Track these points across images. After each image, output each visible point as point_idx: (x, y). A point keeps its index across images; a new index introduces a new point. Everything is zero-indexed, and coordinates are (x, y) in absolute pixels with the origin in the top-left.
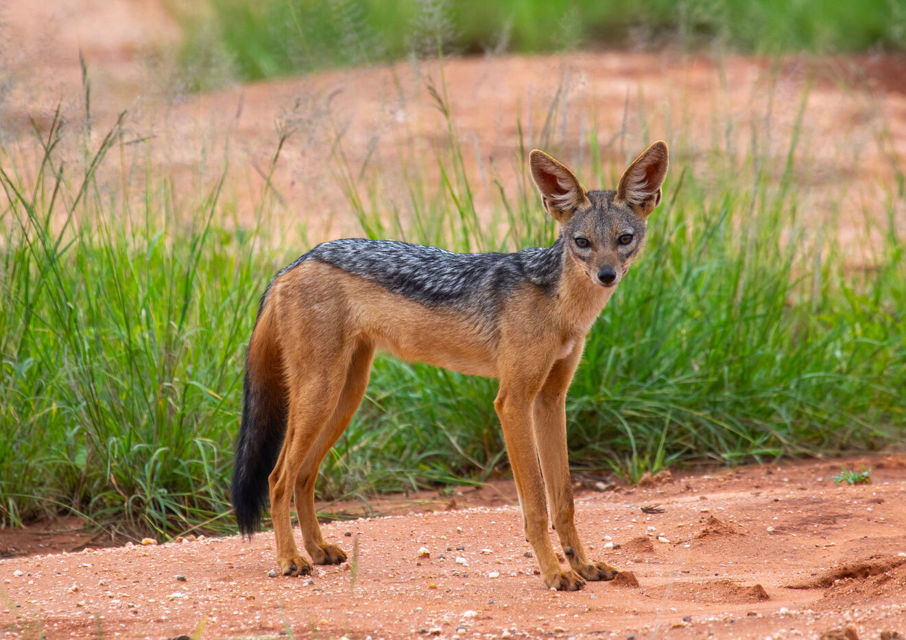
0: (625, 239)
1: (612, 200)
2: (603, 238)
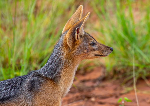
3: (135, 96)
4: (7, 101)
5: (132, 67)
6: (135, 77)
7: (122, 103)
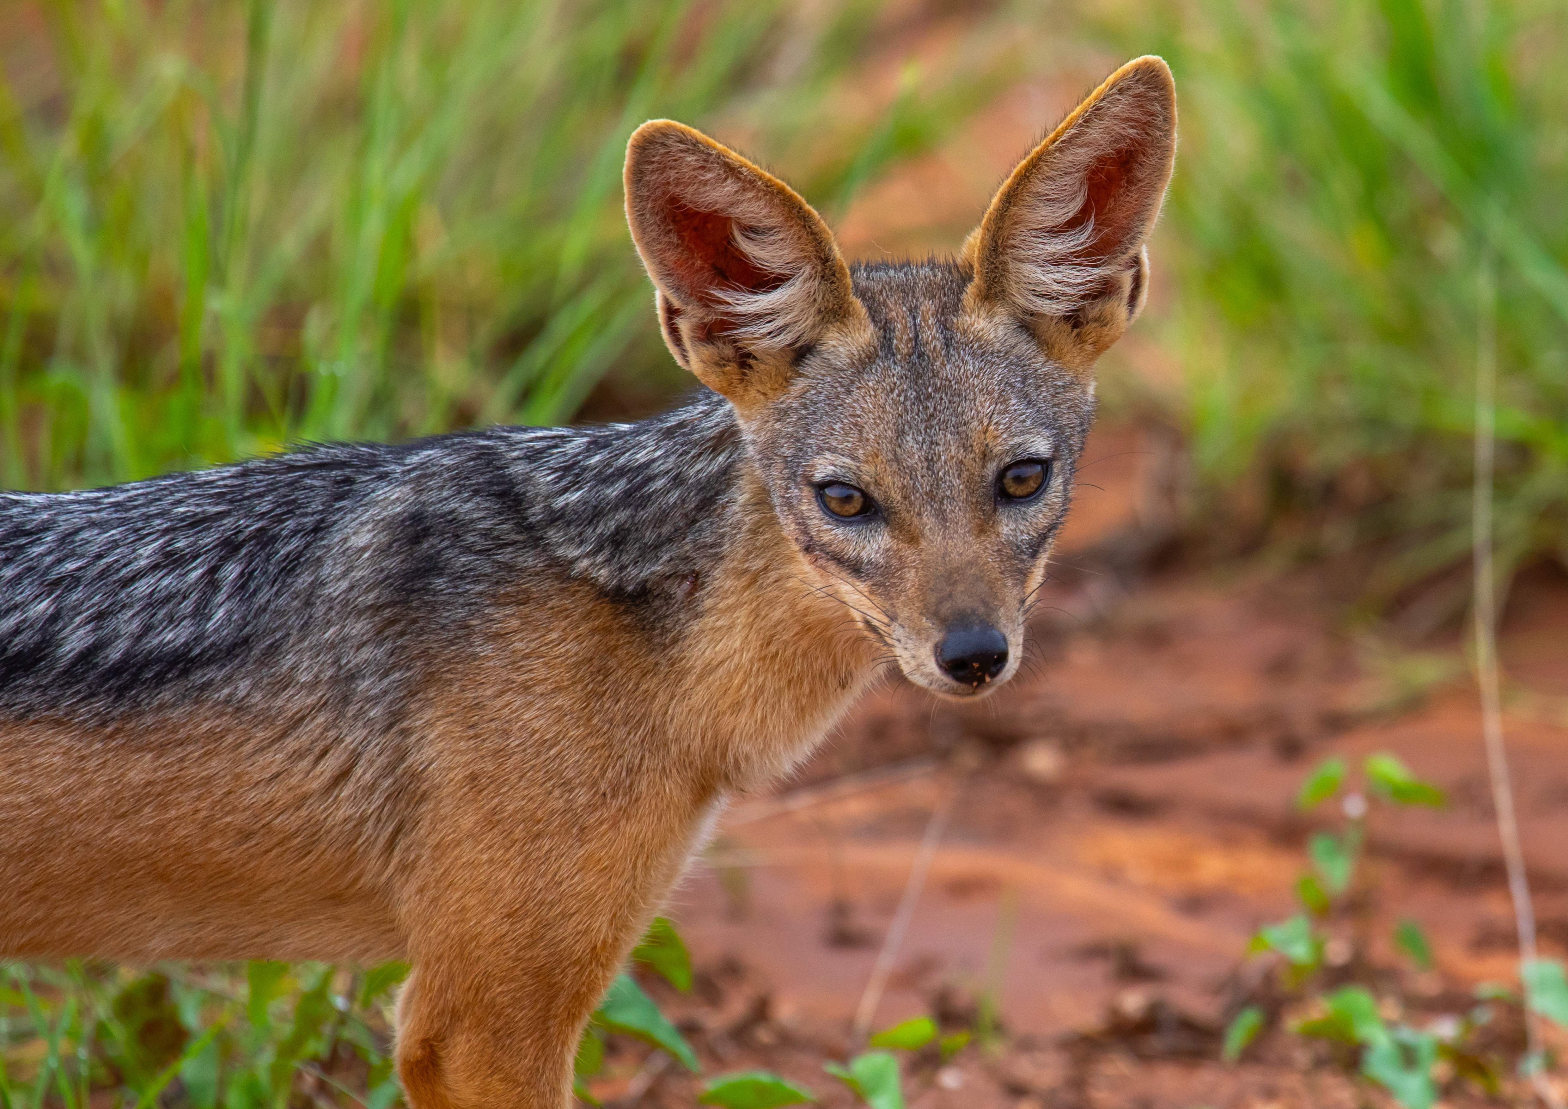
0: (1019, 480)
1: (956, 307)
2: (937, 482)
3: (1480, 747)
4: (166, 695)
5: (1467, 441)
6: (1496, 545)
7: (1345, 819)
